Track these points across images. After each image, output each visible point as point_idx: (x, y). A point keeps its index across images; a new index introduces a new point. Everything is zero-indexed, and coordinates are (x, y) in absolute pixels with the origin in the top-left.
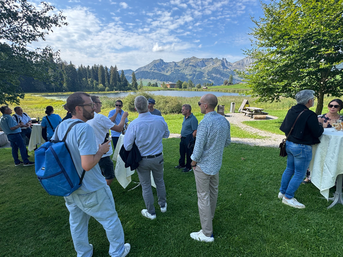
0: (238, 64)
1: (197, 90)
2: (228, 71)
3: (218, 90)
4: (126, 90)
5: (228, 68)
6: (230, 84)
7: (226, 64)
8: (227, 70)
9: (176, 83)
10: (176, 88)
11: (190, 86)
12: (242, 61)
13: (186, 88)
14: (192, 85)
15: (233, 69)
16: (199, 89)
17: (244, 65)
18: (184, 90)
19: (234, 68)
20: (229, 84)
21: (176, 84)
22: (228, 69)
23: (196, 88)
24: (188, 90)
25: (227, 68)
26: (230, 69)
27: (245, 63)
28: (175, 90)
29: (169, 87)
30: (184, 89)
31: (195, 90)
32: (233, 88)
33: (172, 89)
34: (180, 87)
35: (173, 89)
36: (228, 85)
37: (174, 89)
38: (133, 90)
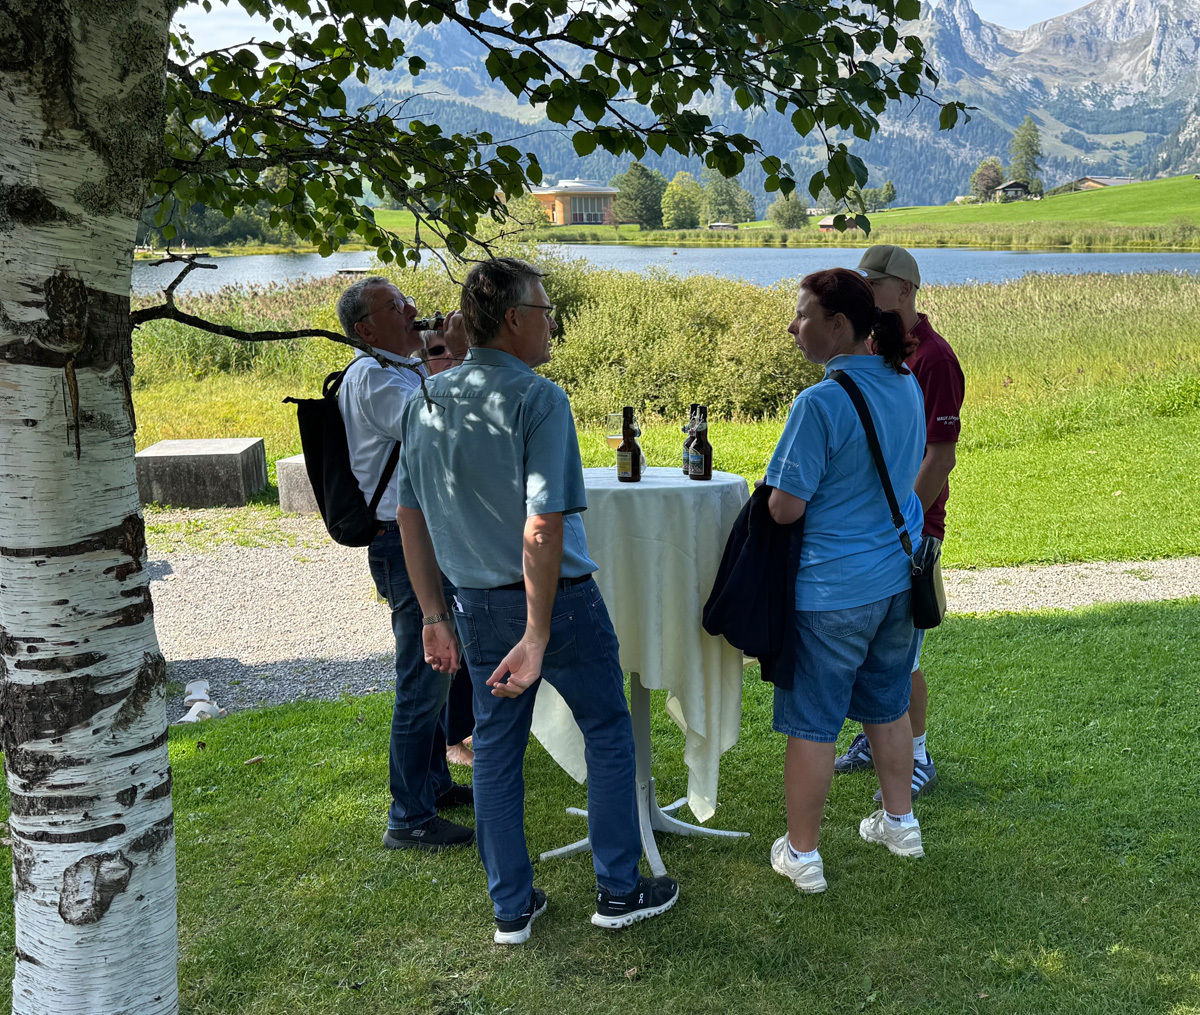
0: (1056, 42)
1: (777, 241)
2: (985, 95)
3: (935, 237)
4: (218, 242)
5: (989, 73)
6: (1023, 188)
7: (972, 36)
8: (980, 87)
9: (615, 185)
10: (617, 223)
11: (721, 212)
12: (1083, 19)
13: (694, 224)
14: (731, 203)
15: (1020, 81)
16: (792, 234)
17: (1104, 50)
18: (683, 237)
19: (1032, 68)
20: (1011, 193)
21: (615, 190)
22: (986, 83)
23: (766, 226)
24: (714, 241)
25: (980, 71)
26: (1005, 80)
27: (1110, 36)
28: (609, 241)
29: (558, 216)
30: (677, 233)
31: (768, 241)
32: (1046, 219)
33: (586, 229)
34: (650, 218)
35: (595, 237)
36: (1006, 200)
37: (598, 230)
38: (275, 241)
